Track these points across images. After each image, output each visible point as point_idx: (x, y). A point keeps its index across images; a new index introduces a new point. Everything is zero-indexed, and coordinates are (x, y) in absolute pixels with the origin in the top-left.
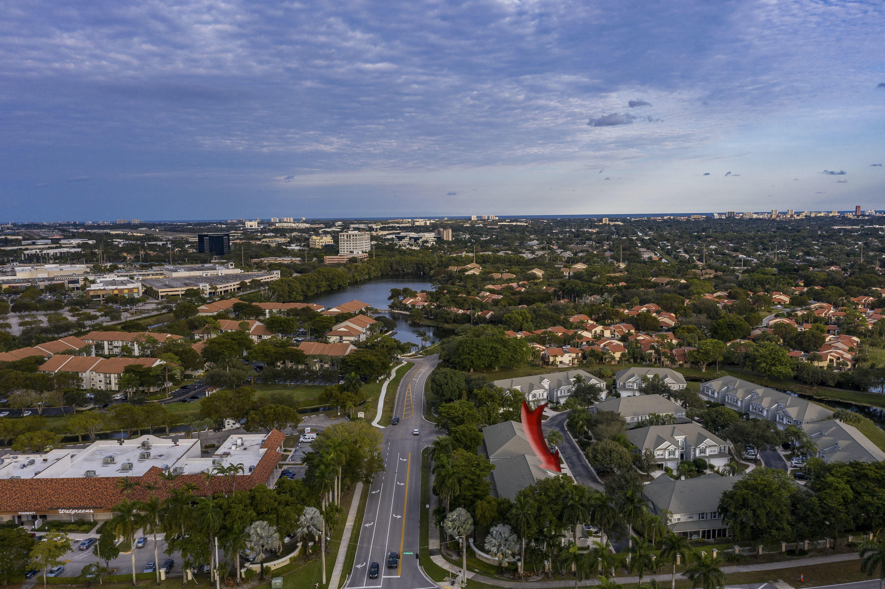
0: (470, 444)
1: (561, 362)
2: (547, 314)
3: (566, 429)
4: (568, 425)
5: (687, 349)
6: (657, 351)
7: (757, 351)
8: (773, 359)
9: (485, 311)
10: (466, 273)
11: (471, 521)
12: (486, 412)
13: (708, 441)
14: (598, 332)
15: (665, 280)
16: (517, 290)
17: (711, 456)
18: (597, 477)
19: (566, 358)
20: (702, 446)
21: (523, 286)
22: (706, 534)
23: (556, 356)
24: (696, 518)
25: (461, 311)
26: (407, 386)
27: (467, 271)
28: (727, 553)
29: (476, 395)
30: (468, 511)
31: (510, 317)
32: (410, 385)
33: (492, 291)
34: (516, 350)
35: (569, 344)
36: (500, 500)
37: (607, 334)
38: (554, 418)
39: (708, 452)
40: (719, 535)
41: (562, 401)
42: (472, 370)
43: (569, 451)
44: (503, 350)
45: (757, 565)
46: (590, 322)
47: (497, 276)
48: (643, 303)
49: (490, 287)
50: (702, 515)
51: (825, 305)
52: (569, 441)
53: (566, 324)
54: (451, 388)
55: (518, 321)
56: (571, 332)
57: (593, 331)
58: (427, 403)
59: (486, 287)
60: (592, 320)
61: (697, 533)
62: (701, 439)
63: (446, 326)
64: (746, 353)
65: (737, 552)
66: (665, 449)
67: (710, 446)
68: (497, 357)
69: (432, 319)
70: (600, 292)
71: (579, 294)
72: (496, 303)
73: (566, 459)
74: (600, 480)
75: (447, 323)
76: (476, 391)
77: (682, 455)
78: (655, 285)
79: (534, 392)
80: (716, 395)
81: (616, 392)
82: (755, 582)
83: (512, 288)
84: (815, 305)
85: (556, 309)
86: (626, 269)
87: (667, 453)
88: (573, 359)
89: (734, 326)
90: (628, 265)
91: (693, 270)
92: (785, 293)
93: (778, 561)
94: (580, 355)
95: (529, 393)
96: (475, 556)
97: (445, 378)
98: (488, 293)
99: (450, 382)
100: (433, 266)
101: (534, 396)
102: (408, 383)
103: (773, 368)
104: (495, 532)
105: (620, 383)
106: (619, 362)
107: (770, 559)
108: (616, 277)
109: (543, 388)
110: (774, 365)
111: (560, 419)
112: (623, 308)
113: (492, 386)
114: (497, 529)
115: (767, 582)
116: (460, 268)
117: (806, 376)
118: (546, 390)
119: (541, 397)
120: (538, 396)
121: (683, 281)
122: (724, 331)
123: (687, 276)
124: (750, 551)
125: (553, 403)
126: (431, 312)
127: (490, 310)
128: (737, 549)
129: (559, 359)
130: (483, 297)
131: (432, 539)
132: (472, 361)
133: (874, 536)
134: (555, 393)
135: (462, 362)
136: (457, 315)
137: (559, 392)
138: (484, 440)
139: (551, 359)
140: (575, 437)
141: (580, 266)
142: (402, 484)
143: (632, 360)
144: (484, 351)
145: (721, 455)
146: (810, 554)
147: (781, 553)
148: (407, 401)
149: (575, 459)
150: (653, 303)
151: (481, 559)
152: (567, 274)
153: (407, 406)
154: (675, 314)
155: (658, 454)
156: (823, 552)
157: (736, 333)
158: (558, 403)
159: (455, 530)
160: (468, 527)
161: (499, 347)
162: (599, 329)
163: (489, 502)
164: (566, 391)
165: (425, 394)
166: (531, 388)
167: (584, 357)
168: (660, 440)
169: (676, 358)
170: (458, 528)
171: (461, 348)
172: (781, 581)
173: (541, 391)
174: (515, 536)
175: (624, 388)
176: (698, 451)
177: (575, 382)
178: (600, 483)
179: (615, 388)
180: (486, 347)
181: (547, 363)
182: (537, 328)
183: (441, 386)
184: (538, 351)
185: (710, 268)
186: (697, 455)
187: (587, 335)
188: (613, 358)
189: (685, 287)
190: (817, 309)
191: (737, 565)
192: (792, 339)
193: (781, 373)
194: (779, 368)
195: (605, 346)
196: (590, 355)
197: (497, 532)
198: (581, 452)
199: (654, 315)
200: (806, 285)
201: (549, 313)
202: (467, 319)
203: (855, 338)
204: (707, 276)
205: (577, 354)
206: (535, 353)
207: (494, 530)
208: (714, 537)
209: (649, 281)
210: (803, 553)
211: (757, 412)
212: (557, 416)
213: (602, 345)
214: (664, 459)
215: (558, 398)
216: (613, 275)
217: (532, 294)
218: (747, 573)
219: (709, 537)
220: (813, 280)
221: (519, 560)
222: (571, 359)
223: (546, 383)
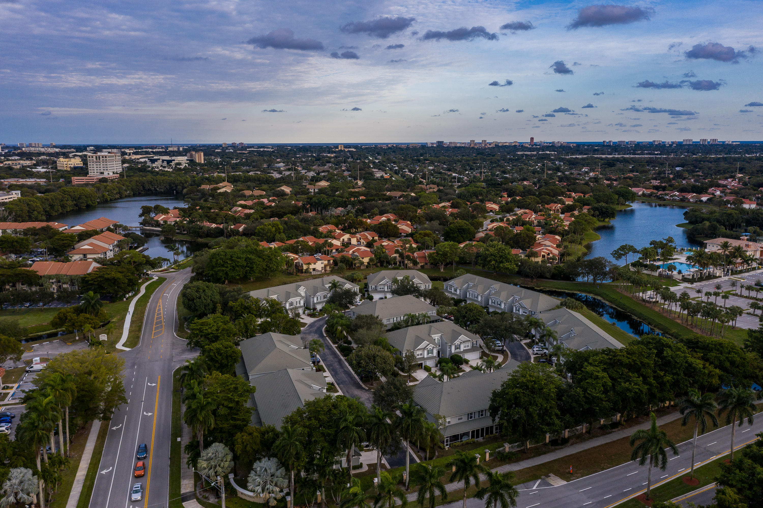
0: (226, 363)
1: (314, 270)
2: (298, 225)
3: (325, 335)
4: (327, 331)
5: (427, 252)
6: (401, 255)
7: (488, 250)
8: (501, 256)
9: (238, 224)
10: (219, 191)
11: (230, 457)
12: (242, 325)
13: (462, 337)
14: (346, 240)
15: (398, 194)
16: (268, 205)
17: (466, 351)
18: (361, 383)
19: (319, 266)
20: (457, 342)
21: (273, 201)
22: (476, 434)
23: (309, 264)
24: (465, 419)
25: (214, 226)
26: (157, 302)
27: (219, 189)
28: (499, 453)
29: (232, 308)
30: (226, 445)
31: (263, 229)
32: (160, 301)
33: (244, 207)
34: (271, 260)
35: (320, 252)
36: (263, 429)
37: (354, 241)
38: (312, 325)
39: (462, 348)
40: (487, 433)
41: (319, 307)
42: (227, 282)
43: (330, 358)
44: (257, 260)
45: (527, 461)
46: (338, 231)
47: (248, 193)
48: (382, 213)
49: (242, 202)
50: (470, 415)
51: (527, 211)
52: (330, 348)
53: (316, 234)
54: (204, 301)
55: (271, 232)
56: (321, 241)
57: (341, 239)
58: (180, 319)
59: (238, 203)
60: (338, 229)
61: (466, 434)
62: (455, 336)
63: (200, 240)
64: (477, 253)
65: (507, 450)
66: (424, 349)
67: (464, 342)
68: (252, 268)
69: (185, 234)
70: (344, 205)
71: (326, 207)
72: (248, 216)
73: (328, 366)
74: (363, 386)
75: (201, 237)
76: (231, 303)
77: (439, 352)
78: (390, 198)
79: (290, 300)
80: (458, 292)
81: (369, 294)
82: (529, 480)
83: (263, 203)
84: (520, 212)
85: (305, 220)
86: (363, 186)
87: (426, 352)
88: (325, 266)
89: (464, 230)
90: (365, 182)
91: (420, 186)
92: (495, 202)
93: (545, 453)
94: (331, 261)
95: (286, 301)
96: (236, 495)
97: (197, 291)
98: (240, 209)
99: (203, 295)
100: (186, 185)
101: (291, 304)
102: (158, 299)
103: (501, 265)
104: (258, 469)
105: (371, 286)
106: (367, 267)
107: (537, 453)
108: (356, 192)
109: (300, 295)
110: (502, 262)
111: (318, 325)
112: (365, 218)
113: (248, 297)
114: (262, 464)
115: (540, 478)
116: (212, 186)
117: (528, 271)
118: (303, 297)
119: (298, 305)
120: (295, 304)
121: (413, 194)
122: (455, 235)
123: (416, 191)
124: (518, 446)
125: (309, 309)
126: (183, 227)
127: (243, 223)
128: (507, 447)
129: (312, 266)
130: (236, 212)
131: (184, 479)
132: (226, 273)
133: (621, 417)
134: (312, 300)
135: (217, 274)
136: (210, 229)
137: (315, 299)
138: (242, 358)
139: (305, 267)
140: (334, 343)
141: (324, 184)
142: (150, 414)
143: (379, 264)
144: (238, 262)
145: (473, 349)
146: (571, 441)
147: (545, 444)
148: (157, 319)
149: (336, 365)
150: (390, 213)
151: (244, 497)
152: (313, 191)
153: (157, 323)
154: (411, 221)
155: (418, 353)
156: (580, 438)
157: (465, 236)
158: (315, 309)
159: (212, 470)
160: (227, 464)
161: (253, 257)
162: (346, 237)
163: (250, 434)
164: (322, 297)
165: (178, 309)
166: (288, 296)
167: (335, 263)
168: (419, 340)
169: (418, 260)
170: (215, 466)
171: (215, 260)
172: (551, 475)
173: (298, 299)
174: (282, 471)
175: (376, 291)
176: (453, 347)
177: (331, 288)
178: (364, 389)
179: (367, 291)
180: (240, 258)
181: (301, 271)
182: (290, 238)
183: (193, 300)
184: (292, 259)
185: (433, 184)
186: (453, 352)
187: (337, 243)
188: (362, 263)
189: (416, 199)
190: (522, 215)
191: (509, 463)
192: (510, 239)
193: (507, 268)
194: (507, 265)
195: (354, 252)
196: (341, 262)
197: (261, 468)
198: (342, 358)
199: (393, 223)
200: (509, 196)
201: (300, 224)
202: (220, 233)
203: (557, 237)
204: (431, 190)
205: (329, 261)
206: (289, 263)
207: (257, 465)
208: (482, 435)
209: (385, 195)
210: (564, 442)
211: (496, 305)
212: (315, 322)
213: (351, 252)
214: (423, 358)
215: (314, 304)
216: (353, 190)
217: (282, 208)
218: (520, 471)
219: (478, 437)
220: (514, 192)
221: (288, 494)
222: (323, 266)
223: (302, 291)
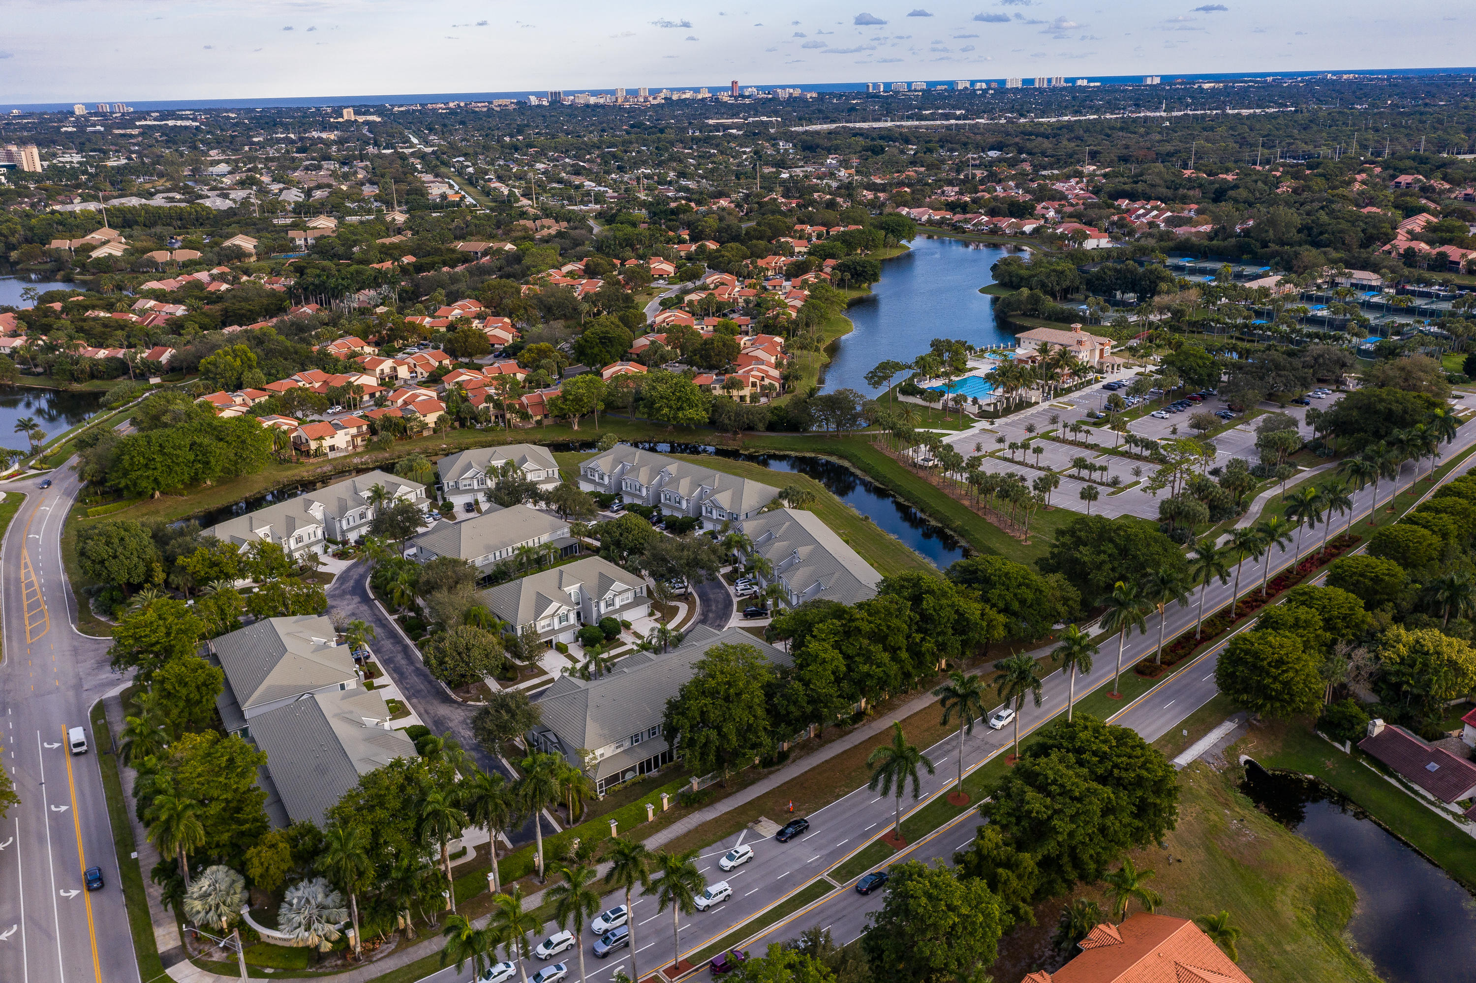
0: (198, 697)
1: (332, 448)
2: (287, 348)
3: (372, 596)
4: (374, 587)
5: (546, 394)
6: (498, 405)
7: (654, 388)
8: (679, 398)
9: (157, 348)
10: (95, 254)
13: (617, 586)
14: (387, 371)
15: (480, 246)
16: (211, 288)
17: (625, 607)
18: (448, 691)
19: (341, 439)
20: (608, 595)
21: (222, 278)
22: (645, 767)
23: (321, 438)
24: (627, 744)
25: (102, 354)
26: (18, 557)
27: (94, 248)
28: (683, 795)
29: (184, 568)
30: (231, 867)
31: (215, 364)
32: (25, 552)
33: (161, 297)
34: (243, 442)
35: (338, 403)
36: (292, 832)
37: (403, 372)
38: (344, 577)
39: (618, 603)
40: (664, 762)
41: (353, 537)
42: (157, 494)
43: (387, 644)
44: (218, 448)
45: (725, 801)
46: (368, 349)
47: (161, 256)
48: (453, 298)
49: (154, 285)
50: (635, 738)
51: (727, 277)
52: (381, 622)
53: (325, 363)
55: (233, 369)
56: (338, 380)
57: (378, 371)
58: (76, 592)
59: (145, 287)
60: (369, 344)
61: (633, 769)
62: (605, 583)
63: (76, 387)
64: (638, 392)
65: (695, 787)
66: (553, 615)
67: (620, 593)
68: (208, 463)
69: (39, 374)
70: (375, 281)
71: (337, 293)
72: (176, 326)
73: (386, 662)
74: (453, 696)
75: (78, 380)
76: (181, 560)
77: (578, 614)
78: (465, 258)
79: (297, 533)
80: (606, 480)
81: (444, 499)
82: (729, 834)
83: (199, 286)
84: (713, 278)
85: (299, 329)
86: (408, 226)
87: (556, 620)
88: (353, 437)
89: (610, 340)
90: (412, 218)
91: (522, 222)
92: (667, 259)
93: (753, 782)
94: (365, 428)
95: (289, 537)
98: (152, 303)
100: (13, 240)
101: (299, 539)
102: (20, 548)
103: (680, 415)
104: (295, 901)
105: (448, 482)
106: (435, 431)
107: (744, 784)
108: (394, 246)
109: (312, 520)
110: (681, 408)
111: (355, 574)
112: (421, 313)
113: (213, 542)
114: (299, 893)
115: (746, 827)
116: (77, 243)
117: (727, 421)
118: (318, 522)
119: (313, 539)
120: (306, 538)
121: (509, 246)
122: (596, 350)
123: (514, 234)
124: (712, 778)
125: (335, 543)
126: (33, 358)
127: (165, 346)
128: (695, 784)
129: (327, 442)
130: (143, 313)
132: (156, 480)
133: (867, 703)
134: (338, 525)
135: (135, 485)
136: (95, 363)
137: (344, 522)
138: (227, 682)
139: (313, 445)
140: (392, 612)
141: (325, 223)
142: (63, 808)
143: (457, 424)
144: (178, 456)
145: (637, 602)
146: (793, 755)
147: (754, 767)
148: (29, 597)
149: (400, 659)
150: (469, 297)
151: (272, 942)
152: (302, 242)
153: (31, 607)
154: (510, 317)
155: (542, 626)
156: (808, 748)
157: (613, 351)
158: (345, 542)
159: (211, 914)
161: (206, 441)
162: (387, 365)
163: (273, 846)
164: (357, 518)
165: (67, 569)
166: (291, 525)
167: (373, 430)
168: (542, 603)
169: (530, 412)
172: (763, 819)
173: (311, 528)
174: (336, 896)
175: (457, 490)
176: (602, 605)
177: (371, 500)
178: (455, 702)
179: (441, 489)
180: (179, 448)
181: (307, 454)
182: (273, 377)
184: (284, 432)
185: (547, 216)
186: (603, 611)
187: (369, 380)
188: (424, 426)
189: (516, 258)
190: (716, 287)
191: (699, 809)
192: (695, 352)
193: (691, 419)
194: (691, 413)
195: (406, 403)
196: (384, 428)
197: (300, 899)
198: (408, 641)
199: (476, 324)
200: (693, 239)
201: (288, 343)
202: (120, 368)
203: (778, 339)
204: (545, 232)
205: (359, 427)
206: (280, 437)
207: (293, 896)
208: (656, 766)
209: (453, 251)
210: (783, 757)
211: (673, 503)
212: (349, 569)
213: (400, 402)
214: (553, 632)
215: (343, 532)
216: (387, 241)
217: (246, 300)
218: (716, 820)
219: (649, 770)
220: (702, 232)
222: (349, 438)
223: (317, 511)
